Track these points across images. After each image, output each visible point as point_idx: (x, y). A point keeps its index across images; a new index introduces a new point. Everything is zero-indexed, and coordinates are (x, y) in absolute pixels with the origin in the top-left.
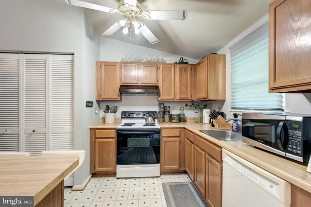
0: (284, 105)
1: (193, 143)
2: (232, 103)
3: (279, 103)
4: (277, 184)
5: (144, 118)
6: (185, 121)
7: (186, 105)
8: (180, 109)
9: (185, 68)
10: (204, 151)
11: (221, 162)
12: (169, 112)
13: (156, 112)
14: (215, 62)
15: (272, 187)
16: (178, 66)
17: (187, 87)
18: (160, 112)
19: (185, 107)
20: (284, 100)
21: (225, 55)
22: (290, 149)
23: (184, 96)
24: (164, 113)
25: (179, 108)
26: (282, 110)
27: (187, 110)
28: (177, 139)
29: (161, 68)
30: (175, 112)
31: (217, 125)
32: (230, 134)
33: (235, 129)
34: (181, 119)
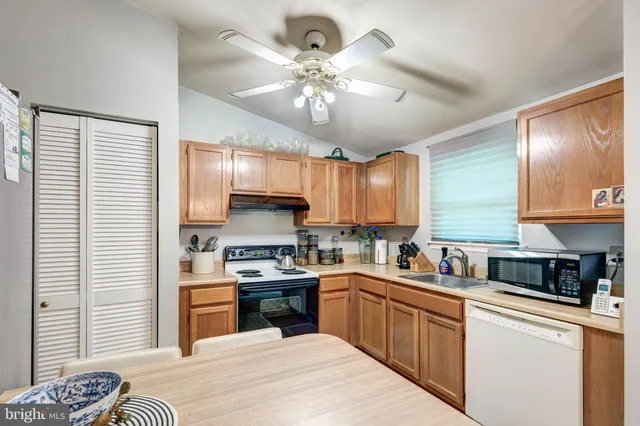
0: (520, 236)
1: (384, 298)
2: (433, 231)
3: (513, 235)
4: (566, 330)
5: (273, 258)
6: (341, 261)
7: (342, 233)
8: (333, 240)
9: (348, 168)
10: (413, 306)
11: (462, 319)
12: (316, 246)
13: (292, 246)
14: (406, 165)
15: (559, 335)
16: (336, 164)
17: (350, 202)
18: (300, 246)
19: (340, 236)
20: (520, 230)
21: (417, 157)
22: (564, 292)
23: (347, 218)
24: (309, 247)
25: (330, 238)
26: (518, 244)
27: (344, 241)
28: (344, 293)
29: (309, 165)
30: (325, 245)
31: (416, 265)
32: (440, 279)
33: (444, 270)
34: (337, 258)
